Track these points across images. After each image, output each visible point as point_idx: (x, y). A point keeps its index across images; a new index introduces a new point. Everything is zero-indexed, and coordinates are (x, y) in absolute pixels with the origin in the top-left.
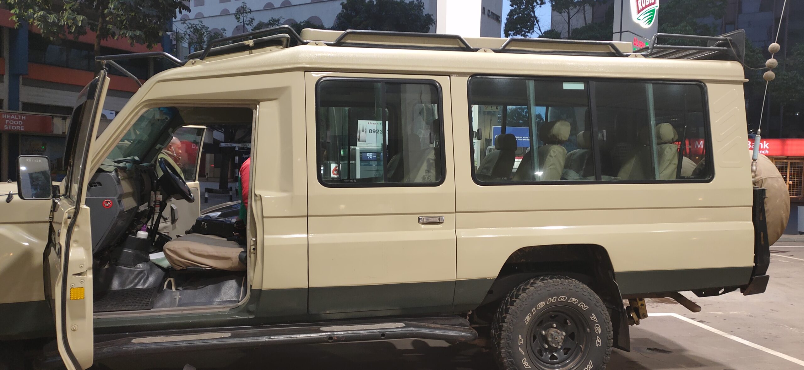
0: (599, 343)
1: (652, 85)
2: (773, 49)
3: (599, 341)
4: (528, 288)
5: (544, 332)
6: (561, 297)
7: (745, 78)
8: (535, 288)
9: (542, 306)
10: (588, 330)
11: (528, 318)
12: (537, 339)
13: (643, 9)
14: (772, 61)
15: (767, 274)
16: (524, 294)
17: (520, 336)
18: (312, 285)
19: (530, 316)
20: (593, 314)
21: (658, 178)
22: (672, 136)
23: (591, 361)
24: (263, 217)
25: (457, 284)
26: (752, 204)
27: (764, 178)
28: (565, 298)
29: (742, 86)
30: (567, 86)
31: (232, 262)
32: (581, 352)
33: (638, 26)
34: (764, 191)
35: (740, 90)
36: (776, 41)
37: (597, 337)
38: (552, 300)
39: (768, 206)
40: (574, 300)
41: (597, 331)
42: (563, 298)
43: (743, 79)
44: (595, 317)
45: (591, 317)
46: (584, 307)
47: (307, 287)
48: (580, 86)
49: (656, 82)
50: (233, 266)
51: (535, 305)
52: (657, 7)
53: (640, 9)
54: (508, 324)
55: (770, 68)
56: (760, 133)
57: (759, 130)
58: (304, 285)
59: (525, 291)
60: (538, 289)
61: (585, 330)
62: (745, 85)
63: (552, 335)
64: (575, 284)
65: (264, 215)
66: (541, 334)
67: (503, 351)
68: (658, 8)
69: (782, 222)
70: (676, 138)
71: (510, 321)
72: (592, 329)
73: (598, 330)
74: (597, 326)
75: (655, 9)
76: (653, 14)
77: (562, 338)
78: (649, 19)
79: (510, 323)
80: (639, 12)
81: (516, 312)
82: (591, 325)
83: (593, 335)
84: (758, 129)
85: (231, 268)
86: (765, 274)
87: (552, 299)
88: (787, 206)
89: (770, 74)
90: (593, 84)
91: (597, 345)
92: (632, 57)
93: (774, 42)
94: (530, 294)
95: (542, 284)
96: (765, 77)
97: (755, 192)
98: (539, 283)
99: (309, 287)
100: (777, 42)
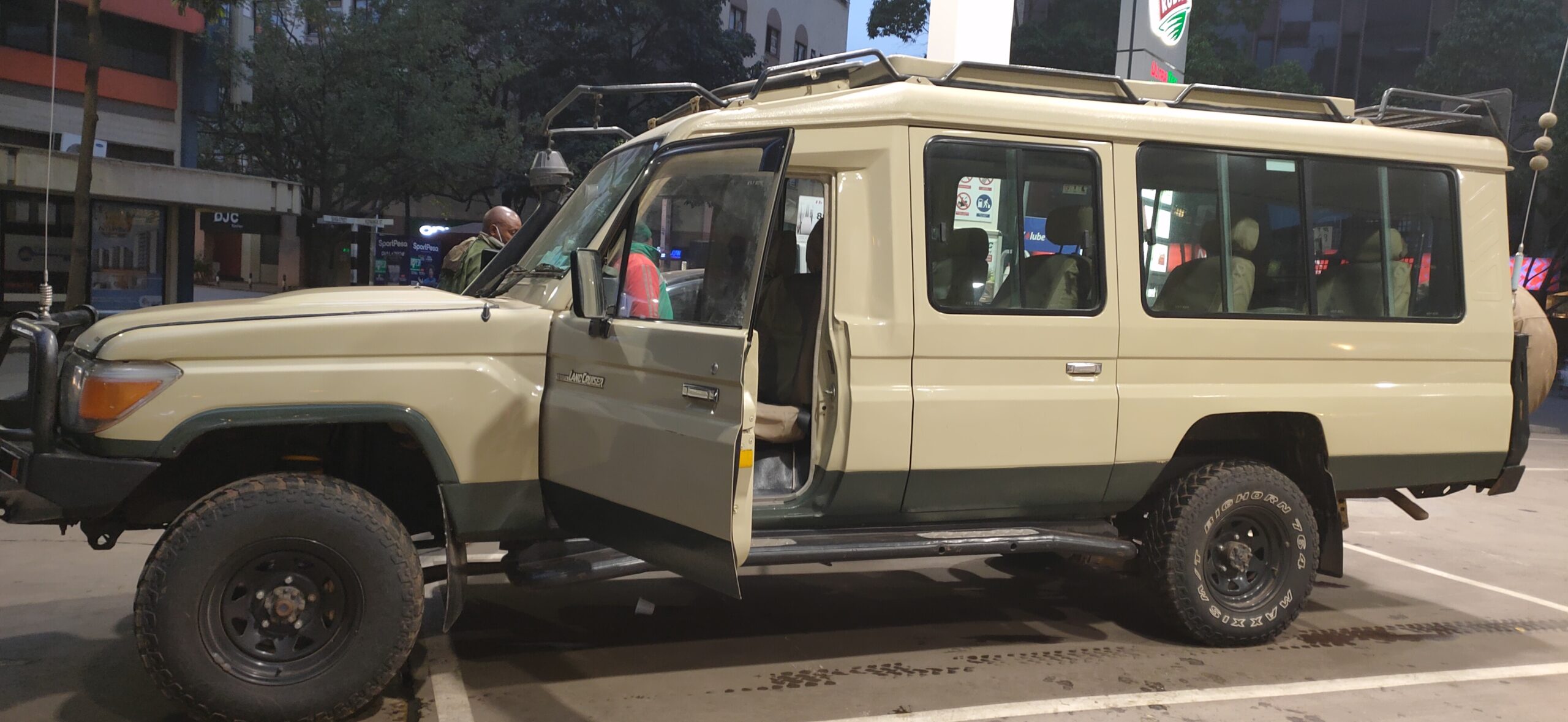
0: (1301, 564)
1: (1386, 169)
2: (1547, 122)
3: (1302, 561)
4: (1208, 479)
5: (1221, 547)
6: (1255, 492)
7: (1509, 165)
8: (1219, 478)
9: (1229, 505)
10: (1287, 543)
11: (1209, 524)
12: (1211, 558)
13: (1169, 10)
14: (1544, 140)
15: (1521, 464)
16: (1202, 488)
17: (1197, 551)
18: (916, 466)
19: (1211, 521)
20: (1297, 520)
21: (1392, 314)
22: (1401, 250)
23: (1290, 591)
24: (849, 356)
25: (1115, 469)
26: (1511, 358)
27: (1524, 318)
28: (1260, 494)
29: (1503, 177)
30: (1272, 166)
31: (782, 428)
32: (1274, 577)
33: (1157, 41)
34: (1526, 338)
35: (1500, 183)
36: (1551, 110)
37: (1301, 554)
38: (1242, 497)
39: (1531, 361)
40: (1273, 497)
41: (1300, 546)
42: (1257, 494)
43: (1505, 166)
44: (1299, 525)
45: (1293, 524)
46: (1285, 508)
47: (908, 469)
48: (1289, 167)
49: (1392, 164)
50: (783, 434)
51: (1219, 503)
52: (1188, 8)
53: (1163, 12)
54: (1181, 533)
55: (1541, 151)
56: (1522, 250)
57: (1522, 245)
58: (905, 467)
59: (1205, 482)
60: (1224, 480)
61: (1281, 544)
62: (1509, 174)
63: (1235, 550)
64: (1273, 474)
65: (853, 353)
66: (1217, 549)
67: (1171, 573)
68: (1189, 11)
69: (1544, 387)
70: (1405, 253)
71: (1184, 528)
72: (1294, 543)
73: (1302, 543)
74: (1301, 538)
75: (1184, 13)
76: (1182, 21)
77: (1249, 556)
78: (1175, 29)
79: (1183, 531)
80: (1162, 16)
81: (1192, 515)
82: (1292, 536)
83: (1294, 550)
84: (1520, 243)
85: (780, 437)
86: (1519, 463)
87: (1243, 495)
88: (1553, 361)
89: (1541, 160)
90: (1308, 164)
91: (1300, 567)
92: (1357, 123)
93: (1548, 111)
94: (1212, 487)
95: (1228, 472)
96: (1534, 163)
97: (1516, 339)
98: (1222, 471)
99: (912, 468)
100: (1553, 112)
